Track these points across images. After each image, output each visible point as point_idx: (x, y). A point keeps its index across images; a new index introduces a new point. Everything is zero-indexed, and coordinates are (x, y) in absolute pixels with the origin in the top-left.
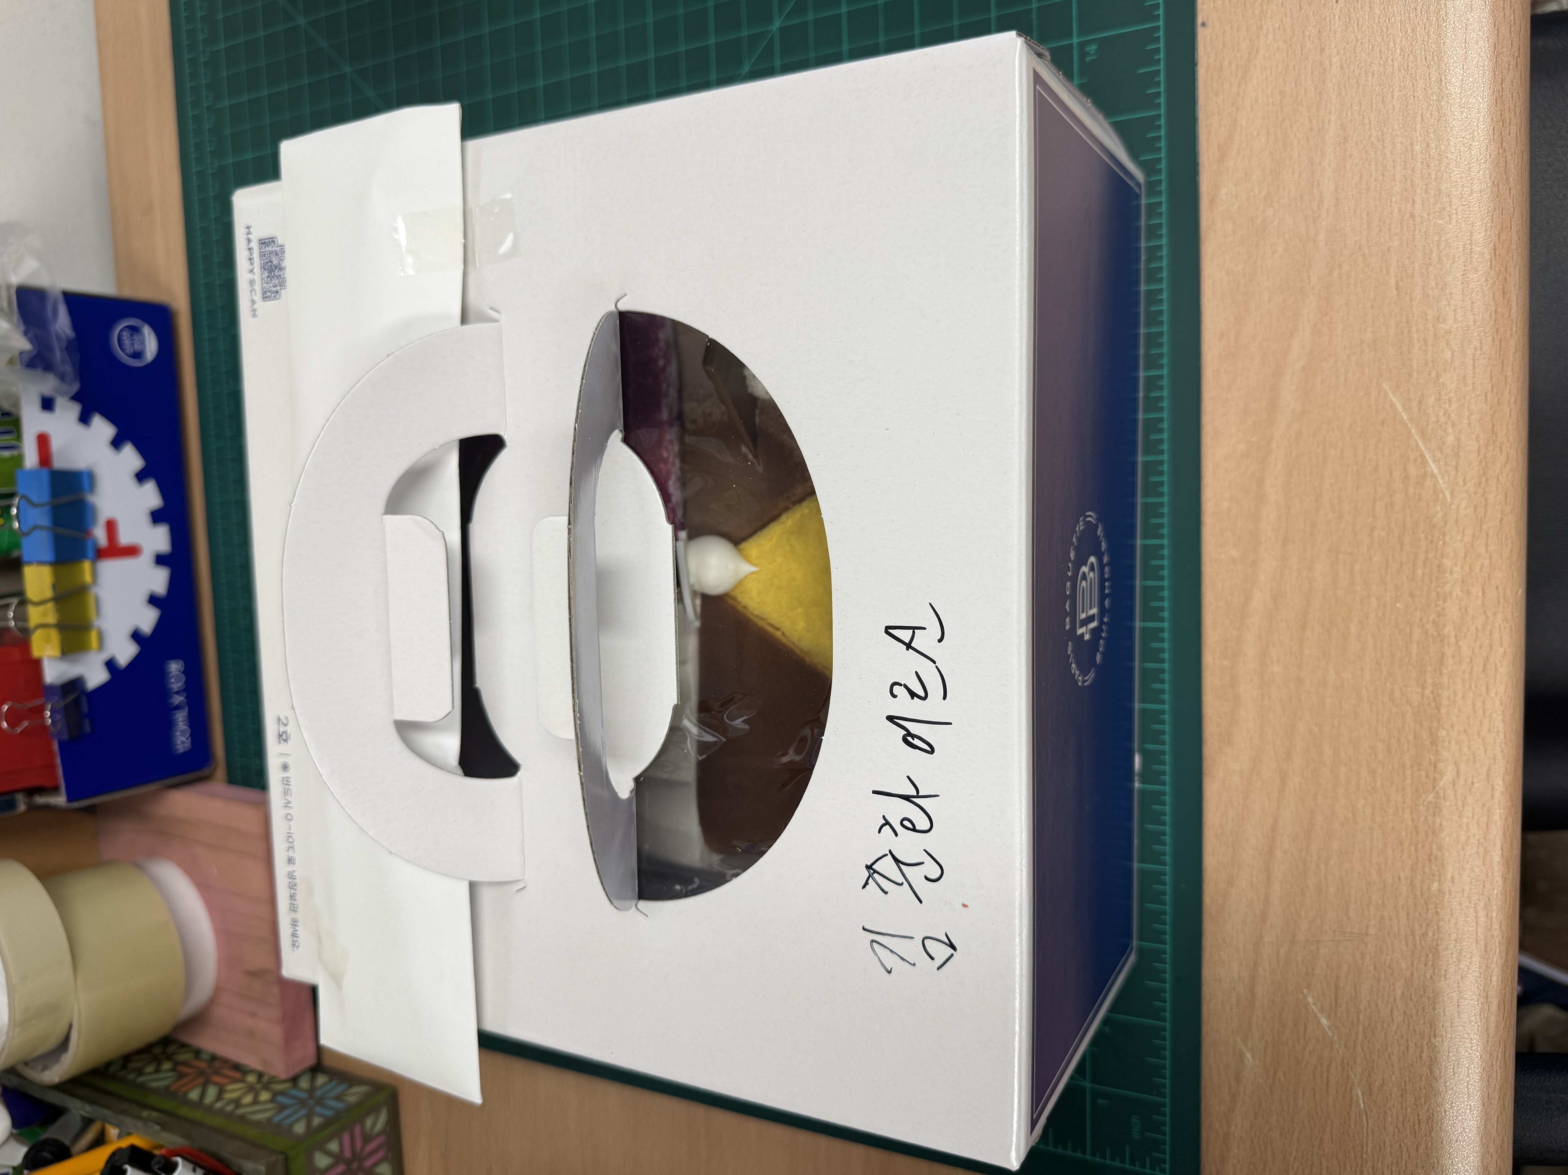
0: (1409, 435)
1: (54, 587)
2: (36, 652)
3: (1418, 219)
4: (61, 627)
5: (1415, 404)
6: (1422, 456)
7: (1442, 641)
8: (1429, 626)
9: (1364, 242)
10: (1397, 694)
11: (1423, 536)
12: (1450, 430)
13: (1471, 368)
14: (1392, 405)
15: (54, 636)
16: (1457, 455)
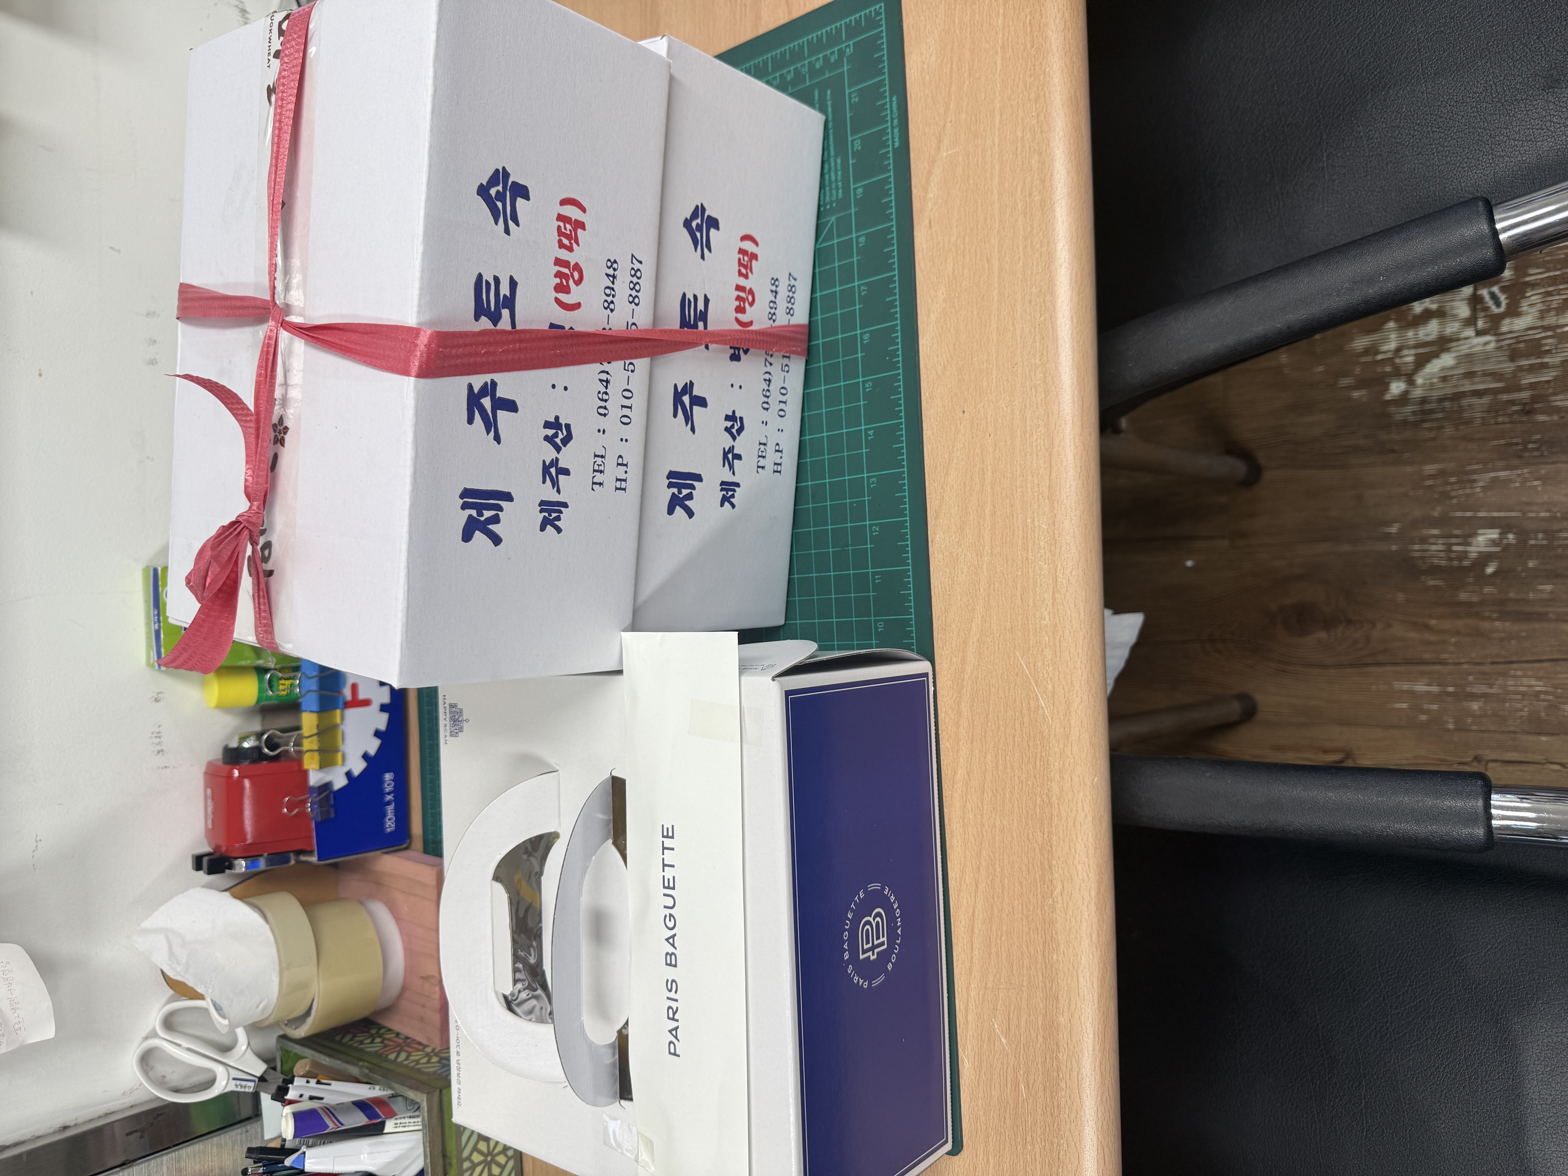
0: (1030, 683)
1: (318, 726)
2: (306, 766)
3: (1030, 561)
4: (321, 751)
5: (1032, 665)
6: (1037, 695)
7: (1051, 806)
8: (1044, 797)
9: (1005, 571)
10: (1031, 836)
11: (1039, 743)
12: (1049, 682)
13: (1058, 647)
14: (1021, 665)
15: (316, 755)
16: (1054, 696)
